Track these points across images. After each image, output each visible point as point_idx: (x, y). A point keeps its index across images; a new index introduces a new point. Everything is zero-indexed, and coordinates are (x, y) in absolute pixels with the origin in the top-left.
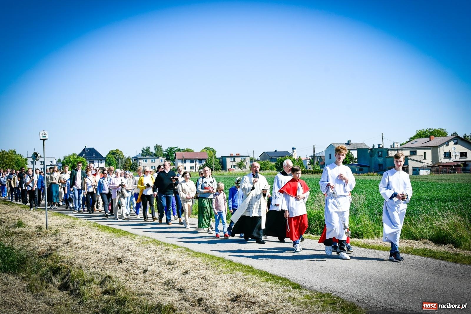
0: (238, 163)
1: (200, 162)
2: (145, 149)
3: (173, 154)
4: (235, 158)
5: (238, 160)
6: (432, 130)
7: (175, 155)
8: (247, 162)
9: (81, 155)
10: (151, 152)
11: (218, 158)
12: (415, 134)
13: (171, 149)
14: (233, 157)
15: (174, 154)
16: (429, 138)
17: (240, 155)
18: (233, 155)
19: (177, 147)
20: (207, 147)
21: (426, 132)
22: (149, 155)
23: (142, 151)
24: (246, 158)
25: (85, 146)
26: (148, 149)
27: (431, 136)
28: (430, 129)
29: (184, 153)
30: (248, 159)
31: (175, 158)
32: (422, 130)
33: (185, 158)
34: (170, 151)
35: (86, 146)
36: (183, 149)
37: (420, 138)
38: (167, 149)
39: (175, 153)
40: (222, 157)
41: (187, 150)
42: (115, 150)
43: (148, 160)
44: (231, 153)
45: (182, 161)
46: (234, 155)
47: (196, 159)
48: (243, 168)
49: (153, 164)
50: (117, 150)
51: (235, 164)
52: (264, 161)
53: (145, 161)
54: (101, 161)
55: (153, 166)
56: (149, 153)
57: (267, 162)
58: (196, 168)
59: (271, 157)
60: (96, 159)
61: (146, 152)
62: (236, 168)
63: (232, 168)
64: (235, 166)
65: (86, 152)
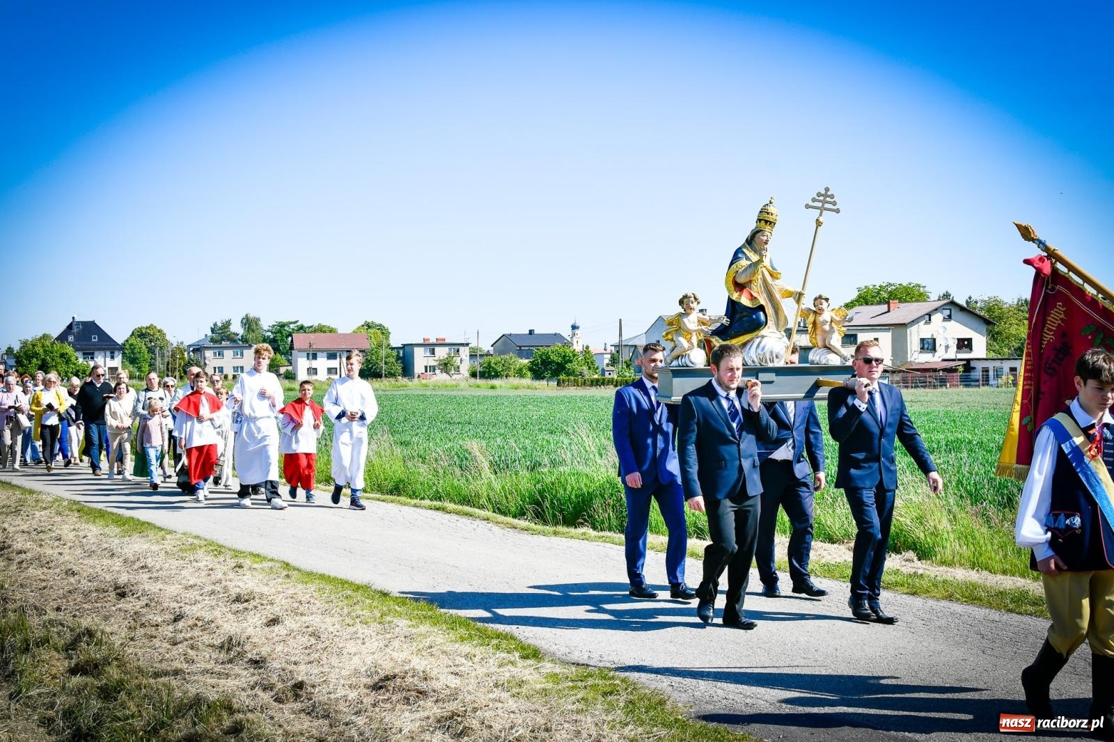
0: (440, 360)
2: (219, 325)
3: (287, 337)
4: (434, 349)
5: (442, 353)
6: (894, 287)
7: (292, 341)
8: (464, 357)
9: (62, 337)
10: (234, 334)
11: (393, 349)
12: (854, 295)
13: (282, 326)
14: (431, 347)
15: (290, 339)
16: (886, 306)
17: (447, 341)
18: (431, 342)
19: (297, 322)
20: (369, 321)
21: (880, 290)
22: (228, 340)
23: (213, 331)
24: (462, 349)
25: (73, 318)
26: (227, 325)
27: (891, 301)
28: (890, 285)
29: (312, 336)
30: (465, 352)
31: (292, 348)
32: (871, 287)
33: (314, 347)
34: (280, 332)
35: (75, 316)
36: (311, 327)
37: (867, 304)
38: (271, 325)
39: (290, 335)
40: (404, 346)
41: (321, 329)
42: (147, 328)
43: (226, 352)
44: (426, 337)
45: (308, 354)
46: (433, 341)
47: (341, 351)
48: (453, 372)
49: (239, 363)
50: (151, 327)
51: (435, 364)
52: (502, 357)
53: (219, 354)
54: (112, 353)
55: (238, 367)
56: (229, 335)
57: (511, 358)
58: (340, 371)
59: (520, 347)
60: (99, 349)
61: (221, 331)
62: (438, 371)
63: (426, 371)
64: (434, 366)
65: (75, 330)
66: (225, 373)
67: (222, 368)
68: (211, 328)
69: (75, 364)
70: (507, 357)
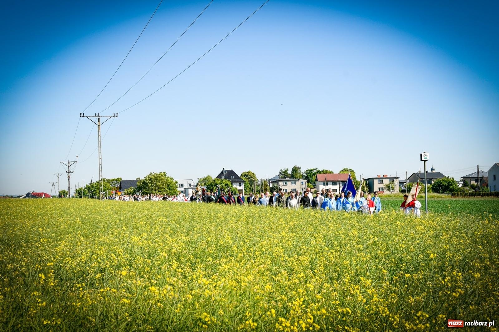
0: (387, 185)
1: (343, 184)
2: (283, 170)
3: (312, 175)
4: (383, 180)
5: (387, 182)
8: (396, 184)
9: (219, 177)
10: (289, 174)
13: (310, 170)
14: (381, 179)
15: (315, 176)
17: (388, 177)
19: (317, 169)
20: (345, 168)
22: (287, 177)
23: (280, 173)
24: (395, 180)
26: (286, 170)
29: (325, 175)
30: (396, 182)
31: (316, 180)
33: (326, 180)
34: (309, 173)
35: (224, 168)
36: (323, 171)
38: (305, 170)
39: (315, 174)
40: (369, 179)
43: (288, 183)
44: (379, 175)
45: (324, 183)
46: (382, 176)
47: (339, 181)
48: (391, 190)
49: (294, 187)
50: (249, 172)
51: (384, 187)
53: (285, 184)
54: (240, 183)
56: (287, 175)
58: (339, 190)
59: (422, 179)
60: (235, 182)
61: (284, 173)
62: (385, 190)
65: (224, 174)
66: (288, 192)
67: (287, 189)
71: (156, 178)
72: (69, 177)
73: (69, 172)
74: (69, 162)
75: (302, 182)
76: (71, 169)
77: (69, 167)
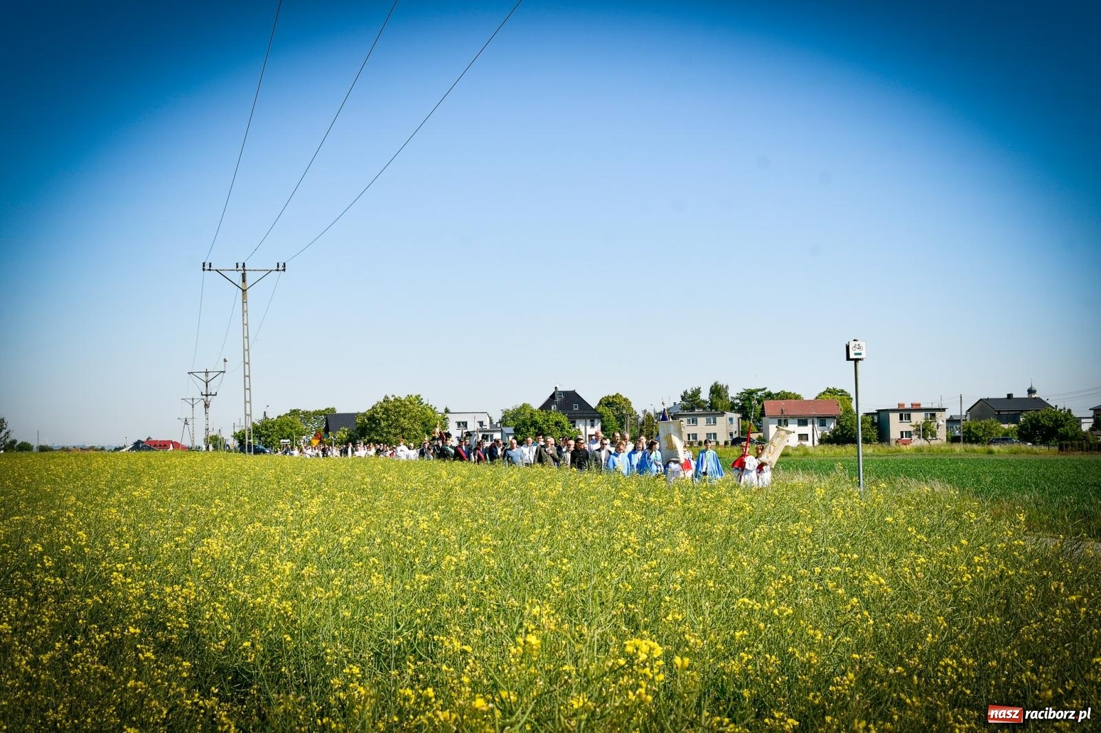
0: (919, 426)
1: (823, 424)
2: (689, 392)
3: (756, 404)
4: (909, 415)
5: (918, 418)
7: (762, 408)
8: (941, 423)
9: (546, 407)
10: (703, 401)
11: (866, 414)
13: (750, 393)
14: (905, 414)
15: (758, 406)
17: (922, 407)
18: (905, 407)
19: (765, 389)
20: (830, 387)
22: (698, 408)
23: (683, 398)
24: (938, 414)
25: (556, 388)
26: (697, 392)
29: (783, 403)
30: (941, 419)
31: (763, 414)
33: (784, 414)
34: (748, 399)
35: (558, 386)
36: (778, 394)
38: (739, 393)
39: (760, 401)
40: (879, 411)
41: (784, 396)
42: (613, 397)
43: (699, 419)
44: (901, 402)
45: (779, 420)
46: (908, 406)
47: (813, 417)
48: (930, 438)
49: (712, 429)
50: (617, 396)
51: (912, 429)
52: (983, 422)
53: (693, 421)
54: (592, 421)
55: (711, 434)
56: (699, 402)
57: (992, 423)
58: (813, 437)
59: (999, 412)
60: (580, 418)
61: (691, 399)
62: (914, 437)
63: (902, 437)
64: (910, 432)
65: (558, 400)
66: (698, 440)
67: (696, 434)
68: (682, 396)
69: (568, 432)
70: (988, 422)
71: (397, 407)
72: (206, 406)
73: (207, 395)
74: (207, 372)
75: (731, 419)
76: (213, 388)
77: (207, 383)
